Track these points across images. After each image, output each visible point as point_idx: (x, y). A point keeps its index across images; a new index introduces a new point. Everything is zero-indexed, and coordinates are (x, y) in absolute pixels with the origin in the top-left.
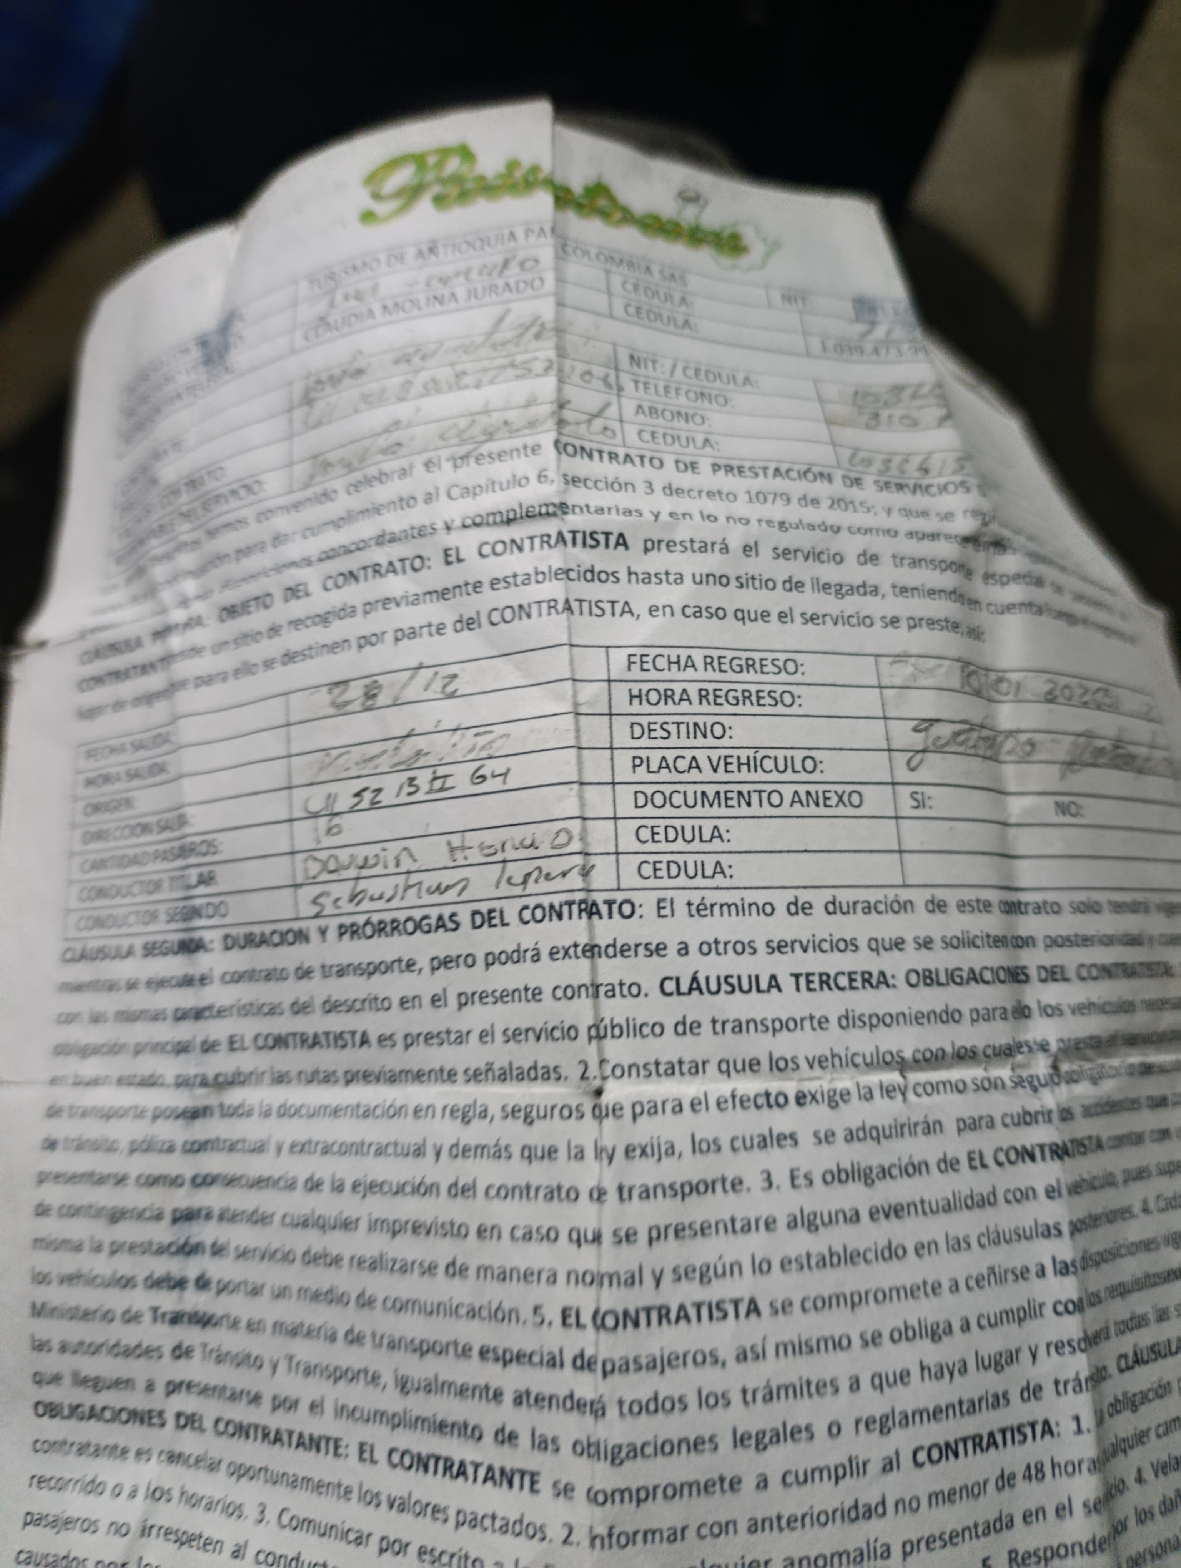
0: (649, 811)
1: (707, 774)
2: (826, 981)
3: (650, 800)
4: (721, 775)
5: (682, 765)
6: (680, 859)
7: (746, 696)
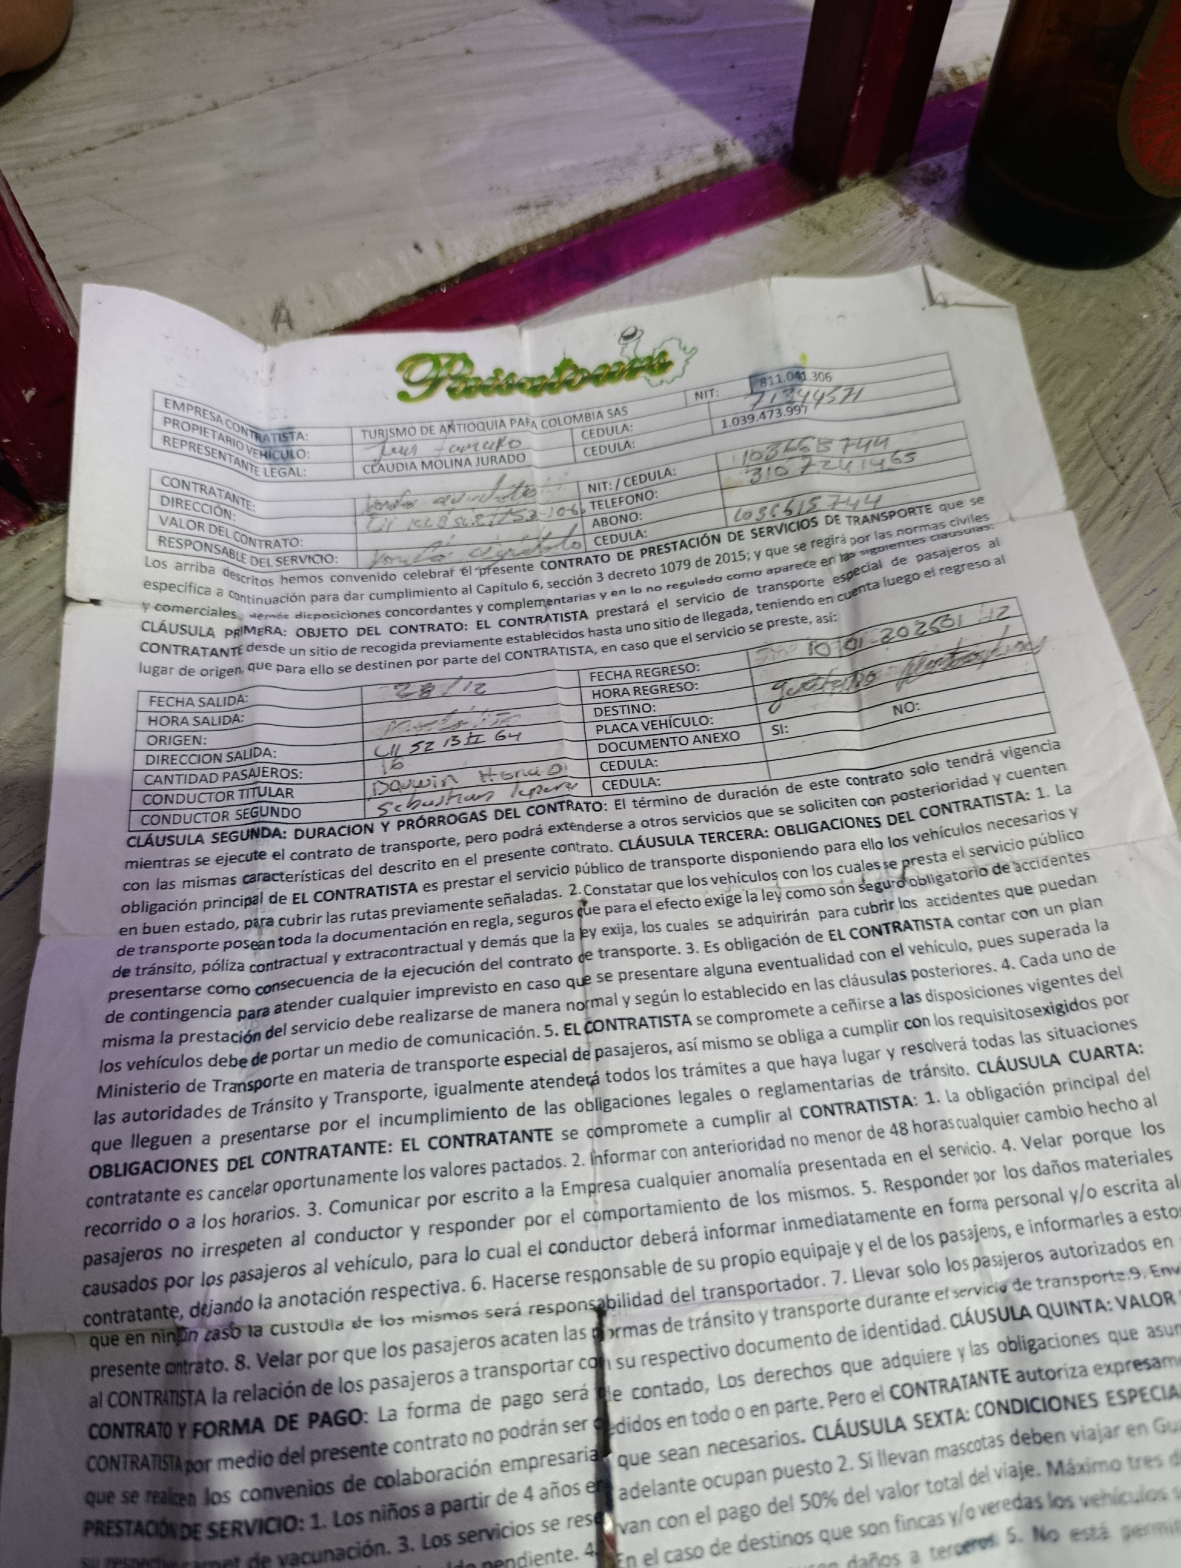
0: (608, 753)
1: (642, 731)
2: (721, 836)
3: (607, 748)
4: (650, 731)
5: (626, 728)
6: (627, 778)
7: (663, 687)
